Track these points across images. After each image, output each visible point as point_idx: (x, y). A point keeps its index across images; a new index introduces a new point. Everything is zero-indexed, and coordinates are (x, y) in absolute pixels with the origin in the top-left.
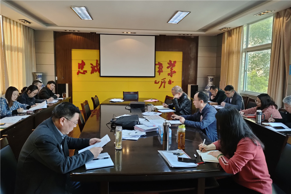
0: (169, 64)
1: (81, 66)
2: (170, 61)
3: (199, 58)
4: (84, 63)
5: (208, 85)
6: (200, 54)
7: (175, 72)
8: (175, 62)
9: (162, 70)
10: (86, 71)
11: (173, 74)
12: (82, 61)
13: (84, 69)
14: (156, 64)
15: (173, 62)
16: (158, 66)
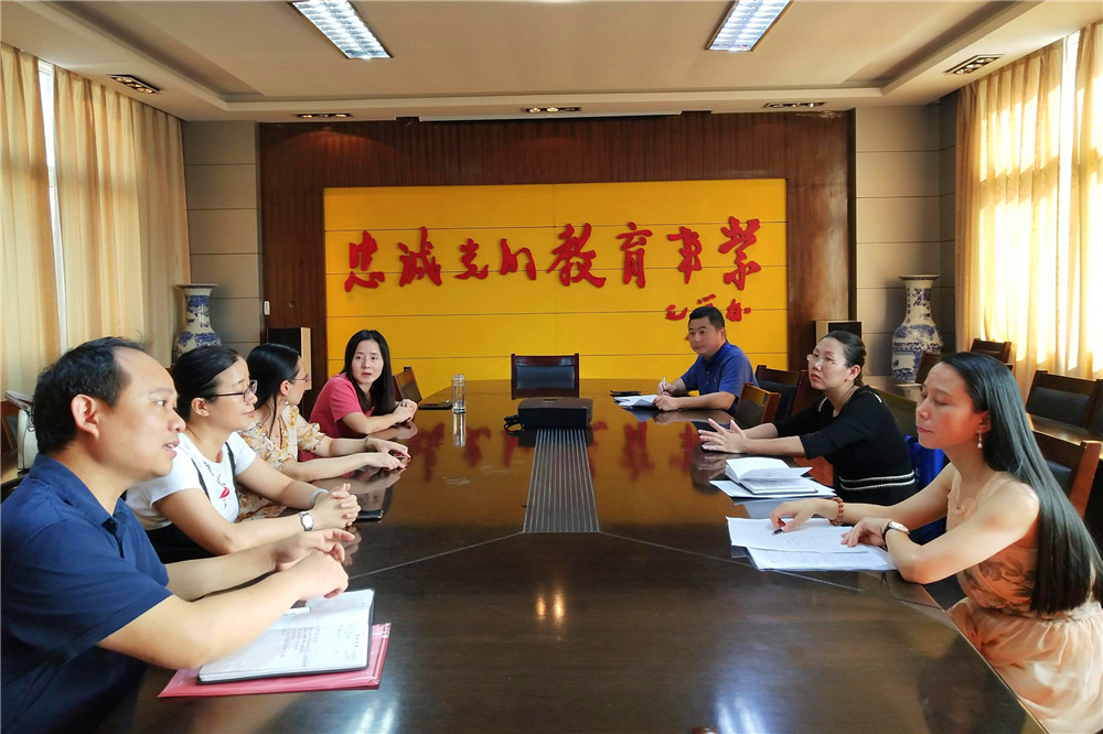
0: (728, 236)
1: (360, 254)
2: (733, 221)
3: (859, 203)
4: (373, 241)
5: (909, 321)
6: (863, 186)
7: (755, 267)
8: (754, 224)
9: (697, 260)
10: (380, 276)
11: (747, 277)
12: (366, 235)
13: (374, 267)
14: (671, 238)
15: (744, 227)
16: (679, 244)
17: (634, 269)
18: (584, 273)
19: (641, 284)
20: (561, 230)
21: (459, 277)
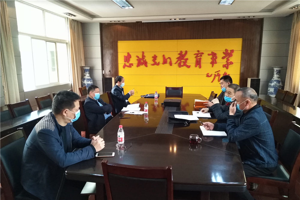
0: (225, 54)
1: (127, 58)
2: (226, 50)
3: (263, 45)
4: (130, 55)
5: (274, 79)
6: (264, 40)
7: (232, 63)
8: (232, 51)
9: (216, 61)
10: (132, 64)
11: (229, 66)
12: (128, 53)
13: (130, 62)
14: (209, 55)
15: (229, 52)
16: (211, 56)
17: (198, 63)
18: (185, 64)
19: (200, 67)
20: (179, 52)
21: (152, 65)
